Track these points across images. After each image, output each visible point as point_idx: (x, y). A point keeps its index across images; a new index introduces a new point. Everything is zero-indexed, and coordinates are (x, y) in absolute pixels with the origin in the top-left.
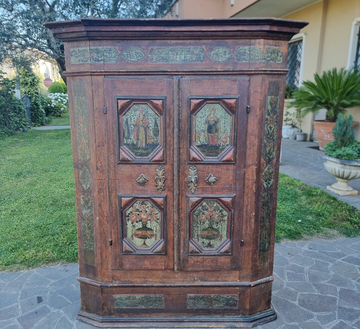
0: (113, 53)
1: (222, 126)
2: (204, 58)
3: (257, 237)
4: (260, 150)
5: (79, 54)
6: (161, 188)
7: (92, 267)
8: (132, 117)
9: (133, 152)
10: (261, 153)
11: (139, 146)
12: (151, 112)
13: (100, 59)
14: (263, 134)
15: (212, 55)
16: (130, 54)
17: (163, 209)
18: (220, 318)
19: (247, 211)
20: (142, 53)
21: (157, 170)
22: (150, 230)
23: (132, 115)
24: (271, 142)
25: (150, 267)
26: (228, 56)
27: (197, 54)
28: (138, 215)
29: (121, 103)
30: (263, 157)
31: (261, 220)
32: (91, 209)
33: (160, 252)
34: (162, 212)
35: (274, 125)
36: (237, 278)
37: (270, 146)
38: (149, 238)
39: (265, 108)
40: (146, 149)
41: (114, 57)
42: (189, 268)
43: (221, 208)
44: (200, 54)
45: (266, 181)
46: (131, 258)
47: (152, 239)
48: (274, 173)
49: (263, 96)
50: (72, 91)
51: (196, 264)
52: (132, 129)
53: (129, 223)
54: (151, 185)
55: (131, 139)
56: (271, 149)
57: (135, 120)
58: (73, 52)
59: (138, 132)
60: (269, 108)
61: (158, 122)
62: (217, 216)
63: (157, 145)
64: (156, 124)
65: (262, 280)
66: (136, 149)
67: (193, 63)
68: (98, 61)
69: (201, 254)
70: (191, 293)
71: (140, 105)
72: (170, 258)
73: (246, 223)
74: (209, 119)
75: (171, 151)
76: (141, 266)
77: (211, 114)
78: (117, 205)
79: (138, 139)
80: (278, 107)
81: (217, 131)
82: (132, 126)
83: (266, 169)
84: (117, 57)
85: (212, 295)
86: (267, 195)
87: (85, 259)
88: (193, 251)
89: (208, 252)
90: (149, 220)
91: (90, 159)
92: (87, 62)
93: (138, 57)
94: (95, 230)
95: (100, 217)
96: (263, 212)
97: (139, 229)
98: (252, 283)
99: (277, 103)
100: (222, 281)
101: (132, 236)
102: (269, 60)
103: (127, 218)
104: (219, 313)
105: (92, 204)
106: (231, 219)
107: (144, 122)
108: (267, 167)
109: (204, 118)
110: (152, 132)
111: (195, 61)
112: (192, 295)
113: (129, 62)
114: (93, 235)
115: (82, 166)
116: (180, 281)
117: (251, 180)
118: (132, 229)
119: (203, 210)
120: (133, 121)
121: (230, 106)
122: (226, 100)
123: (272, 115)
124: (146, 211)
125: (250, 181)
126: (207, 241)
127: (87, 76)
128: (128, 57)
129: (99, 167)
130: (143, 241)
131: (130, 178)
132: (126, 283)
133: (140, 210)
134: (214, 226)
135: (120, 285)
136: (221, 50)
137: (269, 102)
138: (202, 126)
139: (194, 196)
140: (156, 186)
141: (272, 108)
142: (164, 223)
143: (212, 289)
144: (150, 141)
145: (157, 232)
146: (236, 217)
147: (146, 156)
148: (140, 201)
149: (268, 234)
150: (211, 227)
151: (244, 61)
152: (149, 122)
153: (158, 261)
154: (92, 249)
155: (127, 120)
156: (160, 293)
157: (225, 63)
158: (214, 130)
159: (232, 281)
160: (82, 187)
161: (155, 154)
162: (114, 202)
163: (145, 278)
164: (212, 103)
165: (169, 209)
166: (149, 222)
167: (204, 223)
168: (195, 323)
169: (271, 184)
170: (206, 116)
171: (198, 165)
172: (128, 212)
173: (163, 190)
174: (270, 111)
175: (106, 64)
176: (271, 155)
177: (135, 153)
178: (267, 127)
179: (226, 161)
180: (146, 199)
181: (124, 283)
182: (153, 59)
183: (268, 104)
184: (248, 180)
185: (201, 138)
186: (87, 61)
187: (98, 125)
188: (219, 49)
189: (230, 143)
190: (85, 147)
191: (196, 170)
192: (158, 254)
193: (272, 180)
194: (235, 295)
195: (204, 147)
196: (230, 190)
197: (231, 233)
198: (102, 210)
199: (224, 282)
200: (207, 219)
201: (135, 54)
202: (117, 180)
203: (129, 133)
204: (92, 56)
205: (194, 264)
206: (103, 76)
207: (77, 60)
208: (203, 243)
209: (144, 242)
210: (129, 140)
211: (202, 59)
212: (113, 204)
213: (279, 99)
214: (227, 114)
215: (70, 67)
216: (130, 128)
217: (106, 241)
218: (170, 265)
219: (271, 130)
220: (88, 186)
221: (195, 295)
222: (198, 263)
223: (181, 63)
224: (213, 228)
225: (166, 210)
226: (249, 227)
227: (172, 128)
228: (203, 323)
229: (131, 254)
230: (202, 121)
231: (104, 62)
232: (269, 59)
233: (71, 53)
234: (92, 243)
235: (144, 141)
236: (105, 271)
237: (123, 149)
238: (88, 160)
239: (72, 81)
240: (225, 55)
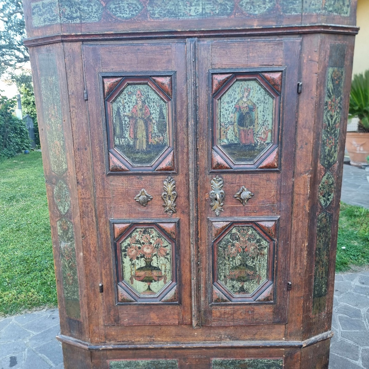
0: (95, 5)
1: (260, 115)
2: (232, 9)
3: (310, 277)
4: (317, 150)
5: (44, 10)
6: (171, 210)
7: (77, 322)
8: (126, 104)
9: (129, 157)
10: (317, 154)
11: (137, 148)
12: (153, 96)
13: (75, 15)
14: (320, 127)
15: (244, 4)
16: (119, 7)
17: (174, 239)
19: (296, 241)
20: (138, 4)
21: (165, 183)
22: (157, 270)
23: (125, 101)
24: (332, 138)
25: (157, 322)
26: (268, 6)
27: (221, 4)
28: (139, 248)
29: (108, 83)
30: (320, 161)
31: (316, 253)
32: (71, 241)
33: (172, 300)
34: (174, 244)
35: (336, 113)
36: (282, 336)
37: (330, 143)
38: (155, 281)
39: (324, 86)
40: (148, 152)
41: (95, 12)
42: (213, 323)
43: (258, 237)
44: (227, 4)
45: (324, 196)
46: (130, 309)
47: (160, 282)
48: (335, 185)
49: (322, 67)
50: (36, 70)
51: (223, 316)
52: (126, 123)
53: (127, 261)
54: (156, 205)
55: (125, 138)
56: (332, 149)
57: (131, 110)
58: (35, 8)
59: (135, 128)
60: (330, 85)
61: (164, 111)
62: (253, 247)
63: (163, 146)
64: (161, 113)
65: (317, 337)
66: (133, 152)
67: (216, 18)
68: (72, 18)
69: (230, 302)
70: (217, 356)
71: (136, 86)
72: (186, 309)
73: (296, 257)
74: (240, 104)
75: (185, 154)
76: (145, 321)
77: (243, 97)
78: (109, 234)
79: (135, 138)
80: (342, 85)
81: (252, 122)
82: (126, 119)
83: (324, 179)
84: (100, 11)
85: (247, 360)
86: (326, 216)
87: (67, 310)
88: (218, 299)
89: (240, 299)
90: (155, 255)
91: (67, 169)
92: (56, 22)
93: (132, 11)
94: (79, 271)
95: (85, 252)
96: (320, 241)
97: (141, 269)
98: (303, 342)
99: (342, 79)
100: (260, 340)
101: (131, 279)
102: (331, 11)
103: (123, 253)
105: (73, 235)
106: (274, 253)
107: (144, 111)
108: (326, 177)
109: (234, 103)
110: (155, 127)
111: (218, 14)
112: (218, 359)
113: (119, 19)
114: (76, 277)
115: (57, 180)
116: (200, 340)
117: (303, 195)
118: (131, 269)
119: (233, 240)
120: (127, 110)
121: (273, 83)
122: (266, 75)
123: (334, 97)
124: (151, 243)
125: (302, 196)
126: (238, 285)
127: (57, 44)
128: (116, 11)
129: (80, 181)
130: (147, 286)
131: (126, 195)
132: (125, 344)
133: (142, 241)
134: (249, 263)
135: (116, 347)
137: (330, 77)
138: (230, 116)
139: (218, 220)
140: (164, 206)
141: (333, 86)
142: (176, 259)
143: (247, 351)
144: (154, 141)
145: (167, 273)
146: (280, 249)
147: (148, 162)
148: (142, 228)
149: (326, 273)
150: (244, 264)
151: (293, 13)
152: (152, 112)
153: (169, 313)
154: (76, 297)
155: (118, 109)
156: (172, 357)
157: (264, 17)
158: (247, 122)
159: (275, 339)
160: (58, 210)
161: (160, 159)
162: (103, 230)
163: (151, 337)
164: (245, 80)
165: (183, 239)
166: (154, 258)
167: (234, 258)
169: (331, 200)
170: (236, 101)
171: (225, 175)
172: (125, 244)
173: (173, 212)
174: (331, 91)
175: (84, 23)
176: (331, 157)
177: (132, 159)
178: (326, 116)
179: (266, 167)
180: (149, 225)
181: (121, 344)
182: (154, 14)
183: (328, 80)
184: (299, 194)
185: (228, 135)
186: (55, 20)
187: (75, 119)
189: (271, 141)
190: (59, 152)
191: (221, 182)
192: (169, 303)
193: (332, 195)
194: (278, 358)
195: (233, 147)
196: (272, 210)
197: (273, 273)
198: (87, 243)
199: (263, 342)
200: (238, 252)
201: (128, 7)
202: (107, 200)
203: (121, 128)
204: (63, 12)
205: (220, 317)
206: (81, 43)
207: (42, 19)
208: (233, 286)
209: (149, 286)
210: (123, 140)
211: (229, 11)
212: (103, 233)
213: (344, 73)
214: (267, 97)
215: (33, 32)
216: (124, 122)
217: (94, 286)
218: (187, 318)
219: (332, 119)
220: (67, 208)
221: (223, 359)
222: (226, 316)
223: (197, 18)
224: (247, 265)
225: (179, 241)
226: (299, 263)
227: (185, 120)
229: (130, 304)
230: (230, 108)
231: (81, 21)
232: (331, 9)
233: (33, 10)
234: (76, 289)
235: (145, 140)
236: (95, 328)
237: (114, 152)
238: (64, 170)
239: (36, 53)
240: (264, 4)
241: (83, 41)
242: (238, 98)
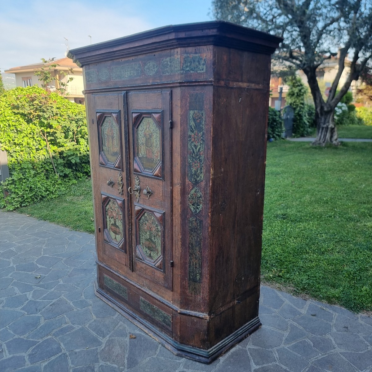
0: (95, 74)
1: (154, 141)
3: (185, 263)
4: (185, 170)
6: (121, 193)
9: (107, 158)
10: (185, 173)
11: (110, 153)
14: (186, 153)
15: (146, 69)
16: (102, 74)
18: (158, 332)
19: (175, 232)
20: (108, 72)
21: (118, 175)
22: (118, 228)
23: (105, 126)
24: (198, 162)
25: (118, 259)
26: (156, 69)
27: (137, 70)
28: (112, 212)
30: (188, 178)
31: (189, 246)
35: (199, 144)
36: (171, 299)
37: (196, 166)
39: (187, 124)
41: (95, 78)
42: (137, 272)
43: (156, 223)
44: (139, 70)
45: (193, 205)
46: (109, 247)
47: (119, 235)
48: (203, 198)
49: (183, 110)
51: (141, 269)
52: (106, 138)
53: (108, 218)
54: (116, 188)
55: (106, 146)
56: (198, 170)
59: (109, 141)
60: (192, 123)
62: (154, 229)
63: (118, 154)
65: (192, 312)
67: (135, 78)
69: (144, 262)
70: (142, 296)
71: (109, 118)
73: (175, 244)
74: (146, 133)
76: (114, 257)
77: (147, 128)
78: (101, 200)
79: (109, 147)
80: (203, 123)
81: (151, 145)
82: (106, 135)
83: (193, 192)
85: (155, 306)
86: (196, 220)
88: (138, 256)
89: (149, 262)
90: (117, 218)
93: (106, 76)
96: (192, 238)
97: (113, 225)
98: (179, 309)
99: (203, 119)
101: (110, 229)
102: (188, 70)
103: (107, 213)
104: (159, 327)
106: (162, 236)
107: (111, 132)
108: (194, 190)
109: (143, 131)
110: (115, 142)
111: (136, 76)
112: (143, 299)
113: (102, 81)
118: (110, 223)
119: (146, 221)
120: (106, 131)
122: (153, 115)
123: (196, 131)
124: (115, 211)
125: (177, 201)
126: (148, 252)
128: (101, 77)
130: (115, 236)
133: (113, 208)
136: (151, 64)
137: (192, 117)
138: (142, 139)
139: (138, 205)
140: (118, 190)
141: (195, 124)
143: (154, 300)
144: (115, 150)
145: (122, 231)
146: (166, 235)
148: (112, 201)
149: (199, 264)
150: (150, 239)
151: (167, 74)
152: (114, 133)
153: (122, 256)
155: (103, 130)
156: (125, 286)
157: (154, 77)
158: (149, 144)
159: (168, 300)
163: (117, 268)
164: (147, 117)
166: (117, 220)
167: (146, 233)
168: (141, 325)
169: (200, 209)
171: (140, 177)
172: (107, 208)
174: (193, 127)
176: (198, 177)
178: (191, 145)
179: (156, 176)
182: (113, 77)
183: (190, 119)
185: (142, 151)
189: (160, 158)
191: (138, 181)
192: (121, 250)
193: (201, 205)
194: (169, 315)
196: (161, 206)
200: (148, 230)
201: (105, 74)
203: (104, 141)
211: (140, 74)
213: (204, 114)
219: (196, 148)
222: (143, 270)
223: (128, 79)
224: (152, 240)
226: (177, 249)
228: (146, 328)
229: (108, 244)
230: (142, 134)
235: (112, 149)
240: (154, 69)
241: (92, 93)
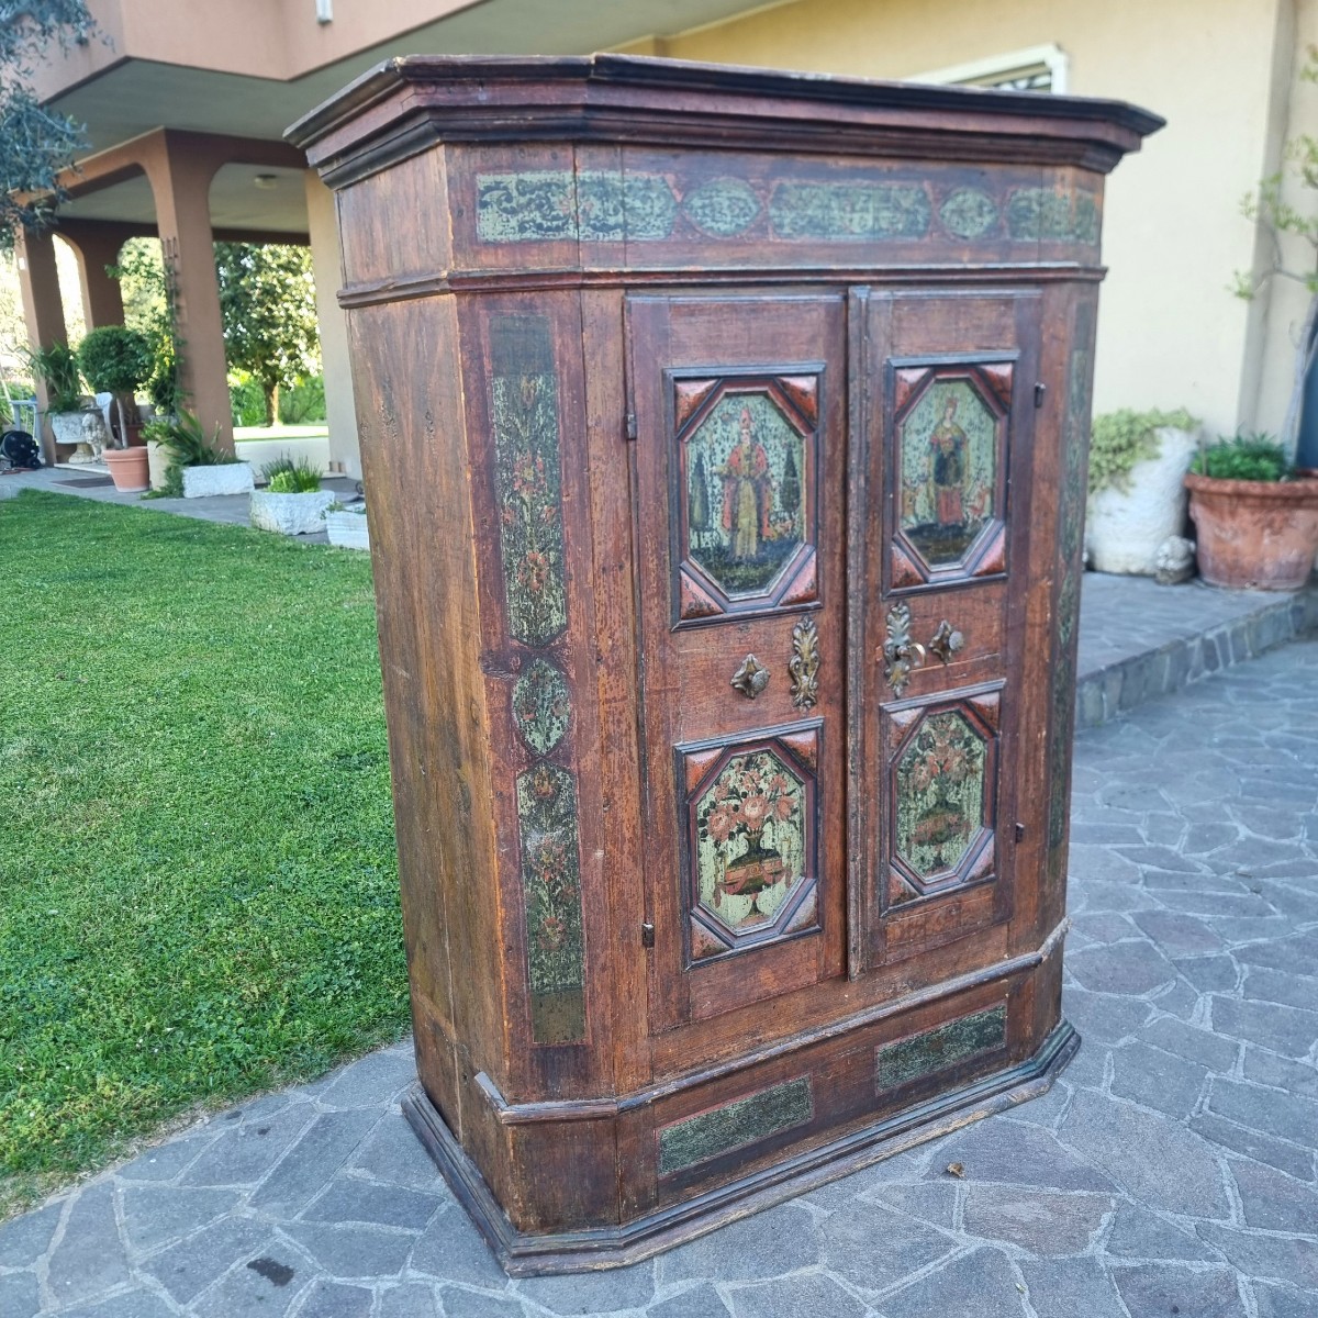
0: (658, 198)
2: (927, 224)
3: (1047, 806)
5: (523, 200)
6: (809, 699)
7: (571, 1052)
8: (716, 445)
9: (719, 578)
11: (738, 553)
12: (775, 422)
13: (612, 221)
15: (947, 215)
16: (712, 205)
17: (812, 769)
18: (967, 1093)
19: (1028, 730)
20: (750, 200)
21: (797, 633)
22: (773, 856)
23: (715, 437)
24: (1074, 499)
25: (774, 988)
26: (987, 220)
27: (907, 211)
28: (736, 808)
30: (1062, 549)
31: (1053, 750)
32: (566, 825)
33: (809, 924)
34: (809, 783)
35: (1079, 444)
36: (1003, 950)
37: (1072, 509)
38: (768, 886)
40: (761, 562)
41: (659, 216)
42: (889, 956)
43: (967, 734)
44: (917, 211)
45: (1063, 624)
46: (719, 975)
47: (777, 886)
48: (1074, 599)
50: (480, 357)
51: (906, 935)
52: (716, 491)
53: (707, 848)
54: (776, 692)
55: (711, 529)
56: (1073, 520)
57: (727, 458)
58: (489, 189)
59: (735, 502)
60: (1075, 387)
61: (796, 458)
62: (958, 759)
63: (792, 544)
64: (790, 468)
65: (1053, 935)
66: (729, 566)
67: (899, 240)
68: (606, 228)
69: (921, 898)
70: (888, 1039)
71: (741, 399)
72: (832, 937)
73: (1027, 767)
74: (940, 436)
75: (837, 557)
76: (748, 995)
77: (944, 418)
78: (671, 786)
79: (734, 528)
81: (959, 473)
82: (717, 481)
83: (1065, 587)
84: (669, 213)
85: (942, 1027)
86: (1064, 667)
87: (537, 1027)
88: (903, 895)
89: (937, 886)
90: (770, 819)
91: (564, 627)
92: (562, 235)
93: (738, 216)
94: (588, 903)
95: (609, 847)
96: (1058, 723)
97: (738, 862)
98: (1040, 952)
99: (1085, 373)
100: (966, 972)
101: (716, 894)
102: (1079, 236)
103: (701, 829)
104: (960, 1079)
105: (573, 805)
106: (994, 765)
107: (754, 460)
108: (1066, 581)
109: (928, 433)
110: (777, 497)
111: (902, 233)
112: (889, 1046)
113: (709, 234)
114: (575, 923)
115: (527, 659)
116: (855, 1010)
117: (1040, 626)
118: (717, 868)
119: (924, 750)
120: (718, 459)
121: (1000, 387)
122: (989, 368)
123: (1078, 410)
124: (760, 791)
125: (1037, 629)
126: (930, 852)
127: (560, 293)
128: (705, 215)
129: (605, 655)
130: (751, 902)
131: (711, 673)
132: (702, 1071)
133: (742, 790)
134: (952, 798)
135: (685, 1083)
136: (970, 198)
137: (1075, 370)
138: (921, 462)
139: (901, 706)
140: (793, 693)
141: (1078, 389)
143: (942, 1006)
144: (772, 532)
145: (792, 859)
146: (1005, 752)
147: (760, 586)
148: (742, 757)
150: (943, 803)
151: (1026, 238)
152: (771, 461)
153: (798, 958)
154: (572, 979)
155: (700, 457)
156: (799, 1073)
157: (980, 246)
158: (951, 473)
159: (992, 962)
160: (525, 744)
161: (789, 576)
162: (659, 776)
163: (754, 1034)
164: (949, 381)
166: (768, 828)
167: (924, 792)
168: (906, 1134)
169: (1069, 630)
170: (932, 427)
171: (912, 599)
172: (704, 805)
173: (813, 704)
174: (1075, 399)
175: (632, 242)
176: (1072, 539)
177: (727, 582)
179: (988, 572)
180: (761, 746)
181: (693, 1074)
182: (781, 226)
183: (1073, 376)
184: (1033, 626)
185: (918, 505)
186: (558, 229)
187: (601, 489)
188: (965, 193)
189: (992, 513)
190: (540, 581)
191: (907, 616)
192: (801, 934)
193: (1072, 619)
194: (997, 1005)
195: (925, 534)
196: (991, 668)
197: (993, 811)
198: (615, 819)
199: (973, 974)
200: (932, 777)
201: (729, 207)
202: (669, 694)
203: (705, 507)
204: (584, 211)
205: (901, 939)
206: (622, 292)
207: (514, 222)
208: (922, 859)
209: (754, 904)
210: (707, 534)
211: (921, 227)
212: (658, 786)
213: (1088, 361)
214: (985, 416)
215: (477, 253)
216: (710, 490)
217: (629, 936)
218: (833, 962)
220: (555, 735)
221: (898, 1041)
222: (912, 933)
223: (863, 239)
224: (947, 803)
225: (822, 773)
226: (1031, 778)
227: (839, 477)
228: (928, 1126)
229: (717, 960)
230: (921, 445)
231: (625, 236)
232: (1078, 231)
233: (483, 194)
234: (573, 957)
235: (754, 530)
236: (627, 1050)
237: (691, 570)
238: (555, 631)
239: (483, 312)
240: (980, 215)
241: (628, 287)
242: (936, 421)
